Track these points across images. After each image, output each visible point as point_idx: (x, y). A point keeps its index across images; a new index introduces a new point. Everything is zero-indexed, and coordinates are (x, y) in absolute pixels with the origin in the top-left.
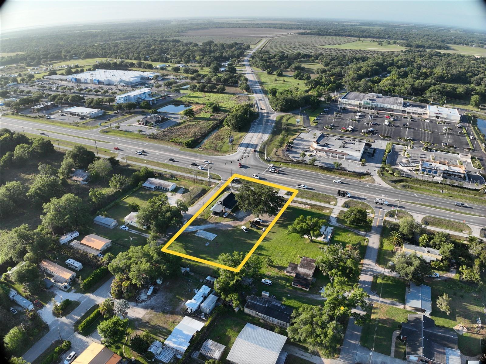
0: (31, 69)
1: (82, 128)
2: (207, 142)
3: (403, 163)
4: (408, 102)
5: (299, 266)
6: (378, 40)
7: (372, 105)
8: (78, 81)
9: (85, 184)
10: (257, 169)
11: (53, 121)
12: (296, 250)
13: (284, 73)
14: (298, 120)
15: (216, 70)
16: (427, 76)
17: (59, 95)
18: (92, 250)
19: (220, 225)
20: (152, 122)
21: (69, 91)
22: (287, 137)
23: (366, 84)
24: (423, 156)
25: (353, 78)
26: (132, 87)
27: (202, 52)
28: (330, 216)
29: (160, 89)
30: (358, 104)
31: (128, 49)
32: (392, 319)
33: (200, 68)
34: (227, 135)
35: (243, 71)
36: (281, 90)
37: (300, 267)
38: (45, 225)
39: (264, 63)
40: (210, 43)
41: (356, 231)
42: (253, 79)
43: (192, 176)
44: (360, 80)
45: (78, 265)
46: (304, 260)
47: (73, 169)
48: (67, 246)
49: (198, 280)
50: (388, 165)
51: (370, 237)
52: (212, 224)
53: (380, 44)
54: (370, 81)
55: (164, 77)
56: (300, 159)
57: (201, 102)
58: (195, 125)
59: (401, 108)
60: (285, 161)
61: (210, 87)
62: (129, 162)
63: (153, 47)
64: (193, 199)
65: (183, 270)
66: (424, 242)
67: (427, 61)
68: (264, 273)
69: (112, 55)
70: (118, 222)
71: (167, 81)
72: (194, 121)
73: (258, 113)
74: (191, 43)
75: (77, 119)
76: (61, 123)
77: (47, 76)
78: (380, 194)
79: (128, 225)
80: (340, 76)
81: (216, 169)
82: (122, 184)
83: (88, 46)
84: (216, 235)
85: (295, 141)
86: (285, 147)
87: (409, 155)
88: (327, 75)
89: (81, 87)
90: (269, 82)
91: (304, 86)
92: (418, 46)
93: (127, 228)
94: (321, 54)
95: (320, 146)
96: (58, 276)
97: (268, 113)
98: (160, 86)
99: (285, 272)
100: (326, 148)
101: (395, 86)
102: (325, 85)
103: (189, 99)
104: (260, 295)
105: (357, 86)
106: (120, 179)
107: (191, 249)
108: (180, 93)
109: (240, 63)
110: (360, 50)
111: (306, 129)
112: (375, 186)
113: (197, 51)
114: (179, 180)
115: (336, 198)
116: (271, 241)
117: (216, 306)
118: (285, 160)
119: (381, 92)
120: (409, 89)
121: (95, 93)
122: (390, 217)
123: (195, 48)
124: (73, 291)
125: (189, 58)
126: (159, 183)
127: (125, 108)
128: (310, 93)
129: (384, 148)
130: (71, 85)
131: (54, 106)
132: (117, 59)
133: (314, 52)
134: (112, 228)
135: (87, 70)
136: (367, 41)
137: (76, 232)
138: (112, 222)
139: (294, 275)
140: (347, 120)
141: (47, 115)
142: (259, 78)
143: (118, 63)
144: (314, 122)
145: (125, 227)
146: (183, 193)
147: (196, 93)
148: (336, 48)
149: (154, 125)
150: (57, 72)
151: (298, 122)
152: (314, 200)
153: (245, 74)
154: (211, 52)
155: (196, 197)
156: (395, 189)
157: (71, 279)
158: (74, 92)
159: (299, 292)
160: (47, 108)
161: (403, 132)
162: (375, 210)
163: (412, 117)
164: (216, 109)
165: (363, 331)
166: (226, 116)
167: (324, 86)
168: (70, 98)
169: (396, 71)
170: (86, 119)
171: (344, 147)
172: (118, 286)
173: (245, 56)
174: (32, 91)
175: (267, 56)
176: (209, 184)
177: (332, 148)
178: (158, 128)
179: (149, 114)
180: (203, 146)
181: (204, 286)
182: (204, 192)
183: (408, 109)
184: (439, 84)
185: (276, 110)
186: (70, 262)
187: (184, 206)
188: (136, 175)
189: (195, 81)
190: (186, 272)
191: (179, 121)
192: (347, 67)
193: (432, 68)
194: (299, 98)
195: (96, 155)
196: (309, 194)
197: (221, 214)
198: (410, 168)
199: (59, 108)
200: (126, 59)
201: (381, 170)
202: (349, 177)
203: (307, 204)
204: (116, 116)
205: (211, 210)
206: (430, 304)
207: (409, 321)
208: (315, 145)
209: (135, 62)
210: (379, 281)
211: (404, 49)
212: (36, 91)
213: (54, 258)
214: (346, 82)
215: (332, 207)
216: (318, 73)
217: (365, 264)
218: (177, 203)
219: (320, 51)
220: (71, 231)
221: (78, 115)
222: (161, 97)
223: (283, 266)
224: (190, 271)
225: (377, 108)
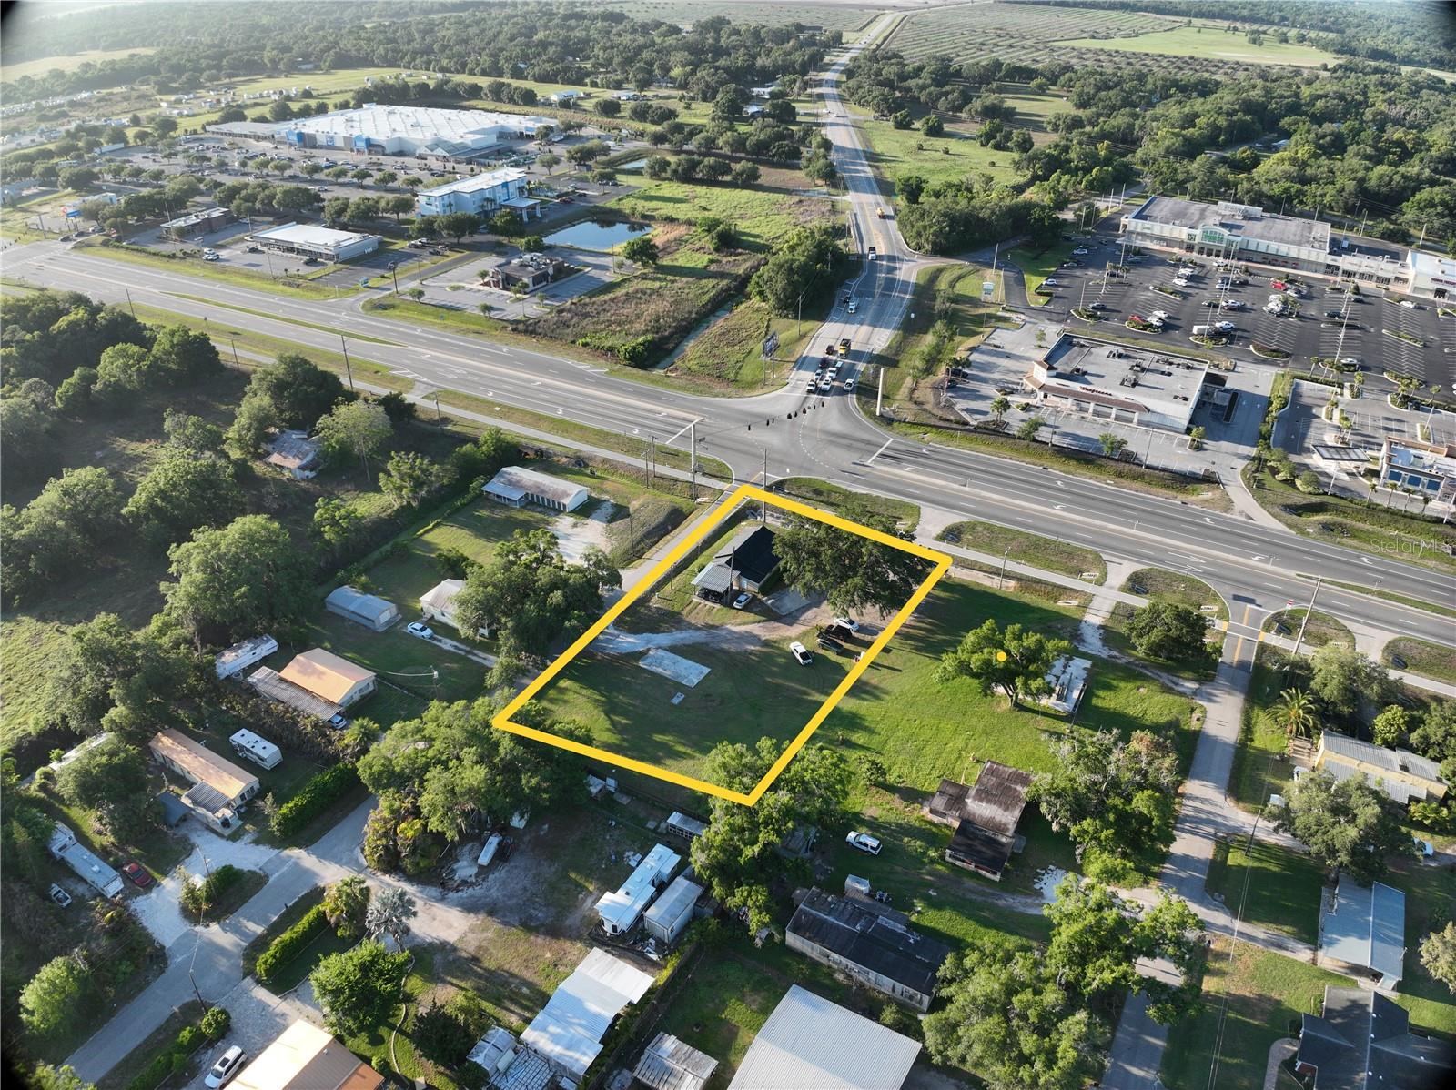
0: (168, 102)
1: (309, 294)
2: (693, 350)
3: (1326, 447)
4: (1346, 239)
5: (972, 792)
6: (1247, 26)
7: (1231, 243)
8: (306, 141)
9: (308, 480)
10: (849, 447)
11: (223, 267)
12: (965, 736)
13: (947, 127)
14: (988, 283)
15: (733, 112)
16: (1405, 155)
17: (246, 185)
18: (314, 703)
19: (724, 633)
20: (525, 280)
21: (277, 172)
22: (951, 340)
23: (1211, 170)
24: (1393, 425)
25: (1168, 152)
26: (469, 162)
27: (691, 54)
28: (1080, 621)
29: (556, 170)
30: (1184, 237)
31: (465, 41)
32: (1270, 999)
33: (682, 104)
34: (758, 328)
35: (817, 115)
36: (935, 182)
37: (974, 799)
38: (174, 615)
39: (886, 90)
40: (717, 24)
41: (1165, 678)
42: (848, 145)
43: (639, 463)
44: (1192, 157)
45: (267, 751)
46: (991, 772)
47: (272, 430)
48: (238, 685)
49: (641, 823)
50: (1277, 452)
51: (1210, 700)
52: (698, 629)
53: (1254, 41)
54: (1224, 160)
55: (569, 133)
56: (990, 418)
57: (682, 217)
58: (657, 292)
59: (1324, 257)
60: (941, 424)
61: (711, 167)
62: (447, 409)
63: (540, 36)
64: (638, 543)
65: (595, 786)
66: (1390, 731)
67: (1406, 103)
68: (857, 809)
69: (414, 59)
70: (400, 608)
71: (578, 146)
72: (656, 279)
73: (862, 256)
74: (658, 25)
75: (296, 265)
76: (249, 276)
77: (216, 123)
78: (1251, 551)
79: (432, 622)
80: (1128, 140)
81: (717, 441)
82: (418, 484)
83: (343, 31)
84: (706, 670)
85: (975, 357)
86: (942, 372)
87: (1346, 419)
88: (1084, 138)
89: (314, 160)
90: (900, 155)
91: (1011, 171)
92: (1375, 54)
93: (428, 632)
94: (1068, 68)
95: (1059, 376)
96: (204, 786)
97: (892, 258)
98: (556, 161)
99: (926, 810)
100: (1076, 386)
101: (1305, 181)
102: (1077, 169)
103: (643, 206)
104: (839, 889)
105: (1180, 177)
106: (412, 468)
107: (625, 714)
108: (616, 184)
109: (809, 91)
110: (1192, 58)
111: (1013, 316)
112: (1233, 523)
113: (676, 49)
114: (598, 474)
115: (1104, 557)
116: (887, 697)
117: (695, 917)
118: (941, 419)
119: (1257, 199)
120: (1350, 193)
121: (355, 180)
122: (1278, 632)
123: (671, 40)
124: (247, 838)
125: (650, 72)
126: (537, 486)
127: (444, 233)
128: (1031, 195)
129: (1265, 391)
130: (286, 152)
131: (231, 221)
132: (431, 73)
133: (1044, 62)
134: (380, 630)
135: (336, 107)
136: (1215, 28)
137: (267, 641)
138: (381, 611)
139: (956, 824)
140: (1147, 289)
141: (206, 250)
142: (866, 140)
143: (432, 84)
144: (1040, 294)
145: (423, 629)
146: (610, 522)
147: (665, 184)
148: (1114, 48)
149: (531, 287)
150: (246, 112)
151: (988, 292)
152: (1031, 561)
153: (824, 125)
154: (719, 52)
155: (648, 535)
156: (1299, 537)
157: (242, 797)
158: (293, 178)
159: (969, 883)
160: (208, 228)
161: (1326, 336)
162: (1231, 606)
163: (1357, 288)
164: (728, 241)
165: (1172, 1037)
166: (759, 265)
167: (1074, 172)
168: (279, 196)
169: (1309, 132)
170: (323, 264)
171: (1135, 384)
172: (385, 834)
173: (825, 68)
174: (167, 172)
175: (895, 68)
176: (694, 491)
177: (1097, 386)
178: (543, 298)
179: (515, 252)
180: (679, 363)
181: (659, 849)
182: (676, 518)
183: (1345, 262)
184: (1445, 183)
185: (919, 247)
186: (243, 742)
187: (608, 569)
188: (465, 455)
189: (667, 146)
190: (605, 792)
191: (608, 277)
192: (1149, 113)
193: (1421, 128)
194: (993, 213)
195: (345, 381)
196: (1014, 539)
197: (726, 598)
198: (1350, 466)
199: (245, 227)
200: (458, 72)
201: (1253, 466)
202: (1147, 487)
203: (1008, 575)
204: (415, 256)
205: (694, 582)
206: (1398, 954)
207: (1328, 1011)
208: (1041, 375)
209: (484, 82)
210: (1236, 858)
211: (1332, 60)
212: (180, 170)
213: (198, 723)
214: (1145, 163)
215: (1089, 588)
216: (1056, 129)
217: (1191, 798)
218: (587, 558)
219: (1063, 58)
220: (252, 635)
221: (299, 252)
222: (558, 197)
223: (918, 787)
224: (620, 788)
225: (1244, 254)
